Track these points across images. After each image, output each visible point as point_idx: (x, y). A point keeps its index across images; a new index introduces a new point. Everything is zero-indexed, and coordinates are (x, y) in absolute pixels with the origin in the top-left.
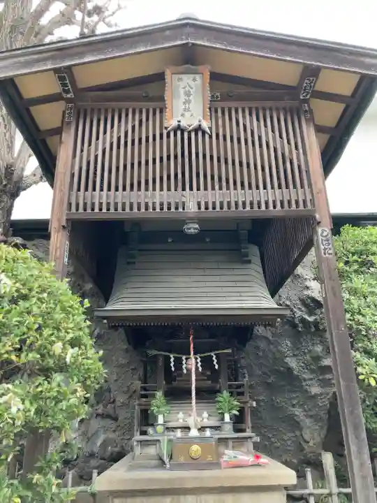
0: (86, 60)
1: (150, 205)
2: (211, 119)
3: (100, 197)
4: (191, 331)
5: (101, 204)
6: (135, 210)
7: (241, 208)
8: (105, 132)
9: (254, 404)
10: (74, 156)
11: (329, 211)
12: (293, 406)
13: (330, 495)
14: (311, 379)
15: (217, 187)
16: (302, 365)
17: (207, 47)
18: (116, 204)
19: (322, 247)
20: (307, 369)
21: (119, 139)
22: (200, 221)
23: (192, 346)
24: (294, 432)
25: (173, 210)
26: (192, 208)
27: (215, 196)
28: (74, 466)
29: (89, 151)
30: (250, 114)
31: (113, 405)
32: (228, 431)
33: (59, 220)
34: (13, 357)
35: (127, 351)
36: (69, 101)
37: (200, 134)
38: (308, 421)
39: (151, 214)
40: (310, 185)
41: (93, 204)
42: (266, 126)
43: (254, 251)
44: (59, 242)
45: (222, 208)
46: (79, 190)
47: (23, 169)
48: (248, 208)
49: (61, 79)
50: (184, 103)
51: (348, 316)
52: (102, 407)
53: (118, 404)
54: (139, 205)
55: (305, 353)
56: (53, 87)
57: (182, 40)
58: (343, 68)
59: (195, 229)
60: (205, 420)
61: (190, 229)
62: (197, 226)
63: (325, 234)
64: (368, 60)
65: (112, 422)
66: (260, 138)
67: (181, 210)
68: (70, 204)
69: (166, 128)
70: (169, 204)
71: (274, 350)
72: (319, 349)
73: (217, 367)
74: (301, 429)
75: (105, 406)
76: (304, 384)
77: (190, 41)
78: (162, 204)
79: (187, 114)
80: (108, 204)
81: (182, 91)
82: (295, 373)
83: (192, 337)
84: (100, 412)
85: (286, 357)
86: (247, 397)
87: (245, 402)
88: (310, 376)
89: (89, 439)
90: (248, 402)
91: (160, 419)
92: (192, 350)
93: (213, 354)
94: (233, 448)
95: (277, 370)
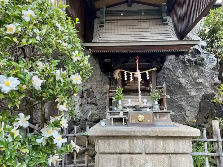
4: (137, 57)
12: (182, 100)
14: (191, 89)
16: (187, 82)
20: (190, 83)
24: (181, 112)
28: (78, 124)
31: (95, 99)
32: (157, 108)
52: (90, 100)
53: (97, 98)
55: (189, 76)
65: (95, 106)
71: (173, 74)
72: (196, 74)
73: (148, 78)
74: (185, 111)
76: (187, 90)
82: (183, 85)
83: (137, 60)
84: (89, 102)
85: (179, 78)
86: (164, 94)
87: (163, 96)
88: (191, 87)
89: (85, 113)
90: (165, 96)
91: (120, 102)
92: (138, 69)
93: (147, 72)
94: (160, 117)
95: (174, 84)
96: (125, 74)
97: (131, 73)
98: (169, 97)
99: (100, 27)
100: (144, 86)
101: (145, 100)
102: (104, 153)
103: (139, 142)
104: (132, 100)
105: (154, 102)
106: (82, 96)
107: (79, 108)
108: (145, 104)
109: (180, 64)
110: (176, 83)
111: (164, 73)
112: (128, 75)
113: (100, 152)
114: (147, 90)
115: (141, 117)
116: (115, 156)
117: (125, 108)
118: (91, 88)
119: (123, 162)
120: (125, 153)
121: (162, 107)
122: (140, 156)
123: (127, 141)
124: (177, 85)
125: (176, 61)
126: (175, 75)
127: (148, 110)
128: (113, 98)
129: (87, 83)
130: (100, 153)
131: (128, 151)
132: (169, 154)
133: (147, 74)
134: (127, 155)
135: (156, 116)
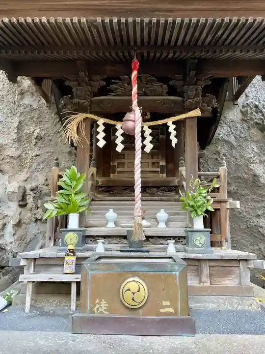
4: (136, 62)
12: (259, 216)
60: (162, 225)
71: (238, 156)
73: (174, 141)
82: (262, 180)
83: (135, 73)
84: (39, 217)
85: (252, 163)
86: (223, 195)
87: (220, 202)
89: (27, 244)
90: (226, 202)
92: (134, 101)
93: (170, 122)
94: (211, 276)
95: (240, 178)
96: (101, 129)
97: (119, 125)
98: (238, 206)
100: (164, 175)
101: (161, 214)
104: (118, 214)
105: (191, 221)
106: (21, 203)
107: (13, 232)
108: (162, 228)
109: (254, 131)
110: (245, 176)
111: (218, 153)
114: (173, 185)
118: (47, 185)
121: (218, 237)
124: (246, 181)
125: (245, 125)
126: (242, 156)
127: (171, 247)
129: (36, 174)
133: (172, 128)
135: (199, 274)
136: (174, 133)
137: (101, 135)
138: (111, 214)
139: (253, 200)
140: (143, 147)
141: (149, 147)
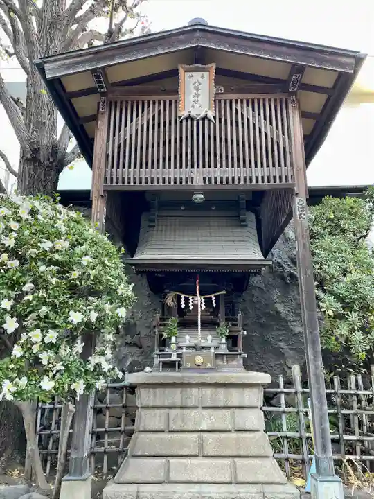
0: (117, 62)
1: (167, 179)
2: (215, 110)
3: (129, 173)
4: (198, 277)
5: (129, 179)
6: (155, 183)
7: (236, 182)
8: (132, 121)
9: (245, 332)
10: (108, 141)
11: (306, 185)
12: (280, 341)
13: (296, 393)
14: (296, 321)
15: (218, 165)
16: (289, 309)
17: (213, 49)
18: (141, 179)
19: (298, 213)
20: (293, 313)
21: (142, 126)
22: (205, 192)
23: (198, 288)
24: (279, 361)
25: (184, 183)
26: (198, 182)
27: (217, 173)
29: (119, 136)
30: (248, 105)
31: (138, 336)
32: (224, 349)
33: (99, 191)
34: (78, 283)
35: (149, 295)
36: (103, 94)
37: (206, 122)
38: (291, 352)
39: (167, 187)
40: (292, 164)
41: (123, 179)
42: (259, 114)
43: (251, 217)
44: (99, 207)
45: (221, 182)
46: (112, 167)
47: (65, 149)
48: (242, 182)
49: (98, 77)
50: (194, 96)
51: (317, 266)
52: (130, 338)
53: (142, 335)
54: (158, 179)
56: (90, 83)
57: (193, 44)
58: (324, 67)
59: (201, 198)
60: (209, 341)
61: (196, 198)
62: (202, 196)
63: (301, 203)
64: (344, 60)
65: (138, 349)
66: (254, 125)
67: (190, 183)
68: (106, 179)
69: (180, 117)
70: (181, 179)
73: (215, 305)
74: (285, 360)
75: (132, 337)
76: (289, 324)
77: (200, 44)
78: (175, 179)
79: (197, 106)
80: (135, 179)
81: (192, 86)
82: (282, 315)
83: (198, 281)
84: (129, 342)
85: (276, 303)
86: (240, 328)
87: (238, 331)
88: (295, 319)
91: (173, 340)
92: (198, 292)
93: (212, 296)
94: (227, 361)
95: (268, 313)
96: (183, 299)
97: (190, 298)
99: (150, 226)
101: (210, 337)
102: (148, 407)
103: (194, 391)
104: (190, 337)
105: (221, 339)
108: (209, 343)
109: (278, 280)
110: (271, 312)
112: (187, 300)
113: (142, 405)
115: (199, 359)
116: (163, 411)
117: (181, 348)
118: (133, 319)
119: (172, 419)
120: (175, 408)
122: (194, 411)
123: (178, 391)
124: (272, 315)
126: (269, 298)
127: (212, 350)
128: (163, 333)
130: (142, 407)
131: (179, 404)
132: (233, 407)
133: (213, 299)
134: (178, 411)
135: (223, 360)
136: (214, 301)
137: (183, 302)
138: (187, 337)
139: (278, 330)
140: (201, 307)
141: (204, 307)
